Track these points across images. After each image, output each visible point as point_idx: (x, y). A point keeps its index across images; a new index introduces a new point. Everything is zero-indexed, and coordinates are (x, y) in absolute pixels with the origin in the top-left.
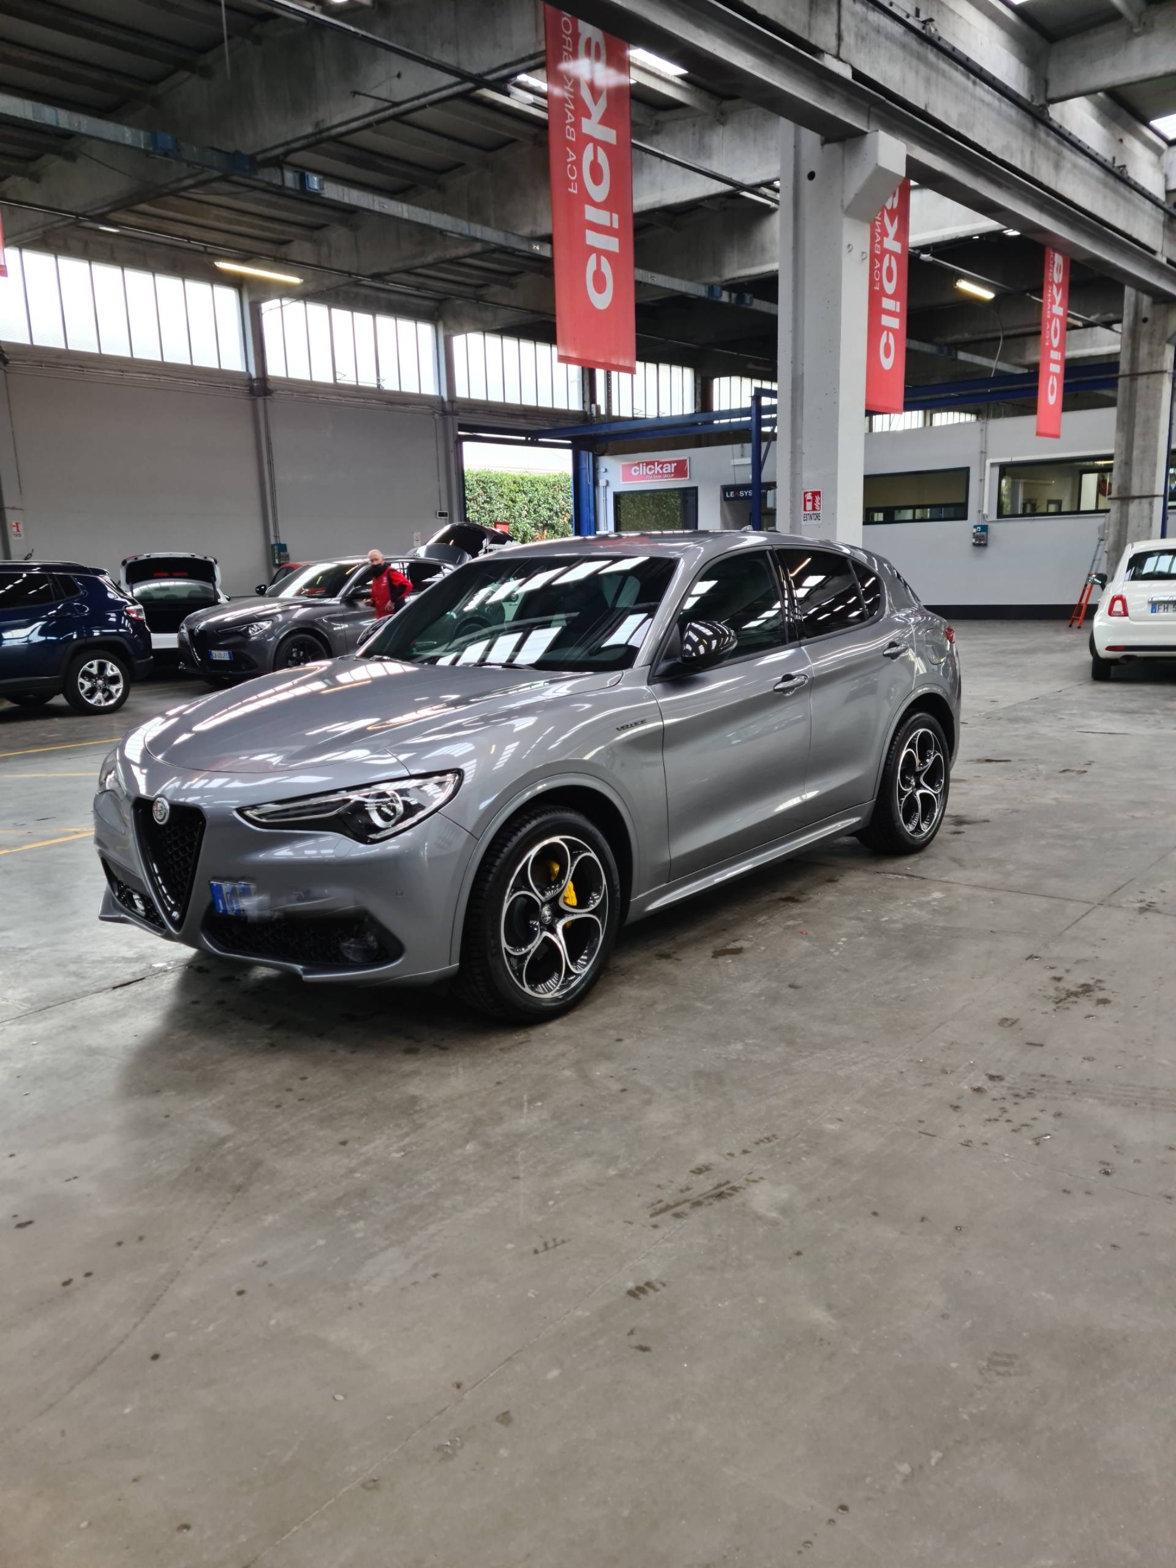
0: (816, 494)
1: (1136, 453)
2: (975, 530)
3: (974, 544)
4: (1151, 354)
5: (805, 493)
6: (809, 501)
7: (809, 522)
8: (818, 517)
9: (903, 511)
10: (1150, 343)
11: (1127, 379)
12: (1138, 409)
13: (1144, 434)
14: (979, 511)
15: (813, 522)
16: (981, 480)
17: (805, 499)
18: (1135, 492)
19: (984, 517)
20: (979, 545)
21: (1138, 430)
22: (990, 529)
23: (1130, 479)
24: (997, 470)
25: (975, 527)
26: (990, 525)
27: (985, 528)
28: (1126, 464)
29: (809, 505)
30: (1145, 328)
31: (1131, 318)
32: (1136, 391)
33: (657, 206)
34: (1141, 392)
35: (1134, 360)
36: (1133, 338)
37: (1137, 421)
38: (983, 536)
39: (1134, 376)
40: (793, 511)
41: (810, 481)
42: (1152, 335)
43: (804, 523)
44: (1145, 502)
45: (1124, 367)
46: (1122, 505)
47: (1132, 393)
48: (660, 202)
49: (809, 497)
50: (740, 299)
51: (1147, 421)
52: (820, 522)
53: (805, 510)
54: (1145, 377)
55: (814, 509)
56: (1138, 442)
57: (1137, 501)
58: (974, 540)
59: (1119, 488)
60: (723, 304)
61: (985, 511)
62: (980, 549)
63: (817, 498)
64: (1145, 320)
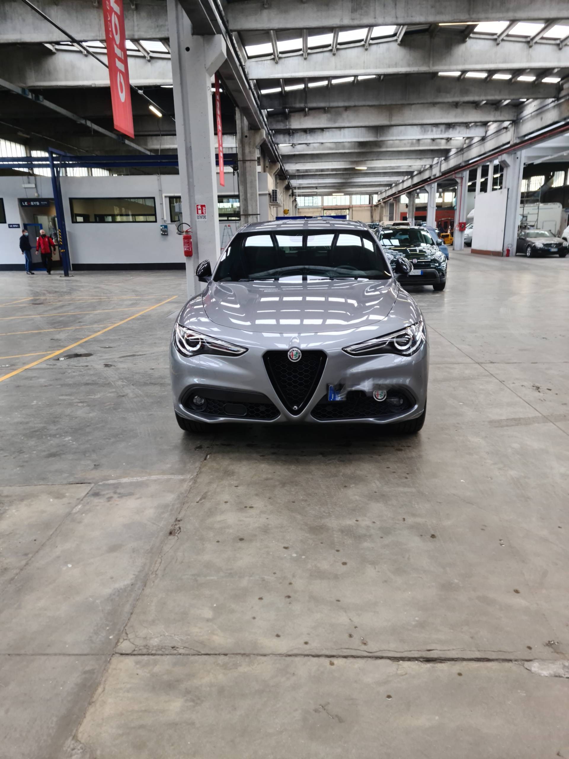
0: (203, 206)
1: (249, 195)
2: (161, 228)
3: (162, 234)
4: (250, 152)
5: (197, 206)
6: (200, 209)
7: (200, 220)
8: (205, 217)
9: (108, 217)
10: (249, 147)
11: (242, 162)
12: (247, 176)
13: (251, 187)
14: (162, 219)
15: (203, 220)
16: (161, 204)
17: (197, 208)
18: (250, 213)
19: (165, 221)
20: (165, 235)
21: (248, 185)
22: (168, 227)
23: (247, 206)
24: (168, 199)
25: (161, 226)
26: (169, 226)
27: (166, 227)
28: (245, 200)
29: (200, 212)
30: (246, 140)
31: (240, 135)
32: (246, 168)
33: (19, 41)
34: (248, 169)
35: (243, 154)
36: (242, 143)
37: (247, 181)
38: (166, 230)
39: (244, 161)
40: (191, 214)
41: (199, 199)
42: (250, 144)
43: (197, 220)
44: (254, 216)
45: (240, 157)
46: (245, 218)
47: (244, 169)
48: (21, 39)
49: (199, 207)
50: (37, 98)
51: (251, 182)
52: (206, 220)
53: (198, 213)
54: (249, 162)
55: (202, 213)
56: (249, 191)
57: (251, 216)
58: (162, 232)
59: (243, 210)
60: (29, 99)
61: (165, 219)
62: (165, 236)
63: (204, 208)
64: (246, 137)
